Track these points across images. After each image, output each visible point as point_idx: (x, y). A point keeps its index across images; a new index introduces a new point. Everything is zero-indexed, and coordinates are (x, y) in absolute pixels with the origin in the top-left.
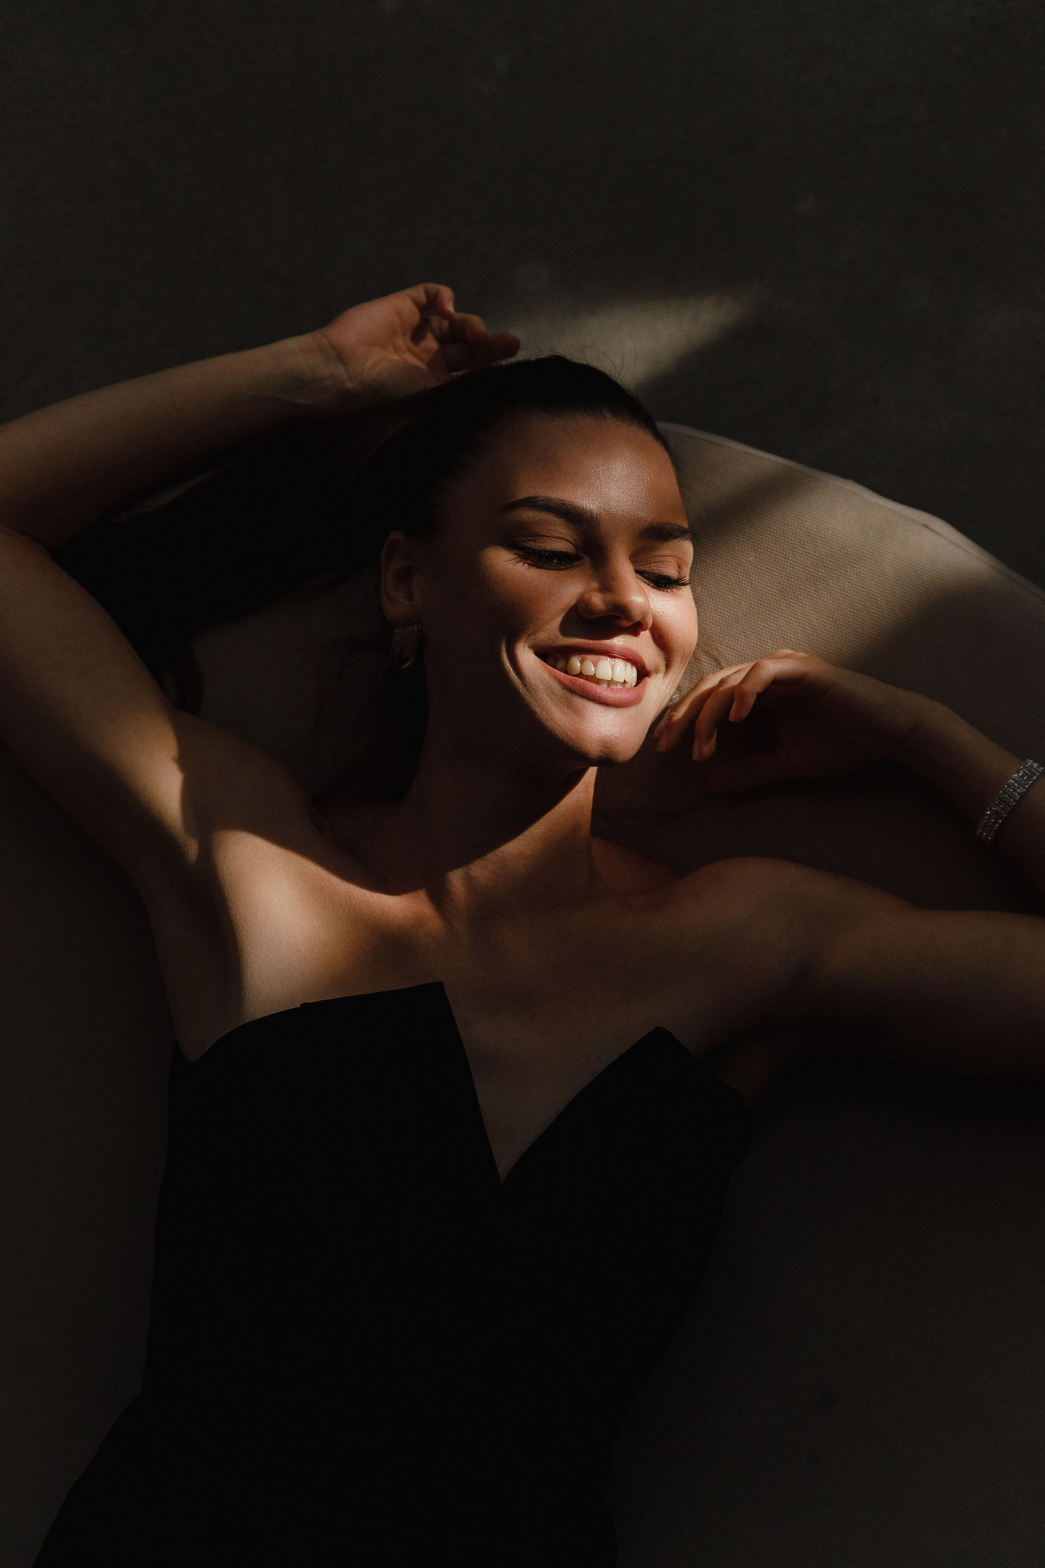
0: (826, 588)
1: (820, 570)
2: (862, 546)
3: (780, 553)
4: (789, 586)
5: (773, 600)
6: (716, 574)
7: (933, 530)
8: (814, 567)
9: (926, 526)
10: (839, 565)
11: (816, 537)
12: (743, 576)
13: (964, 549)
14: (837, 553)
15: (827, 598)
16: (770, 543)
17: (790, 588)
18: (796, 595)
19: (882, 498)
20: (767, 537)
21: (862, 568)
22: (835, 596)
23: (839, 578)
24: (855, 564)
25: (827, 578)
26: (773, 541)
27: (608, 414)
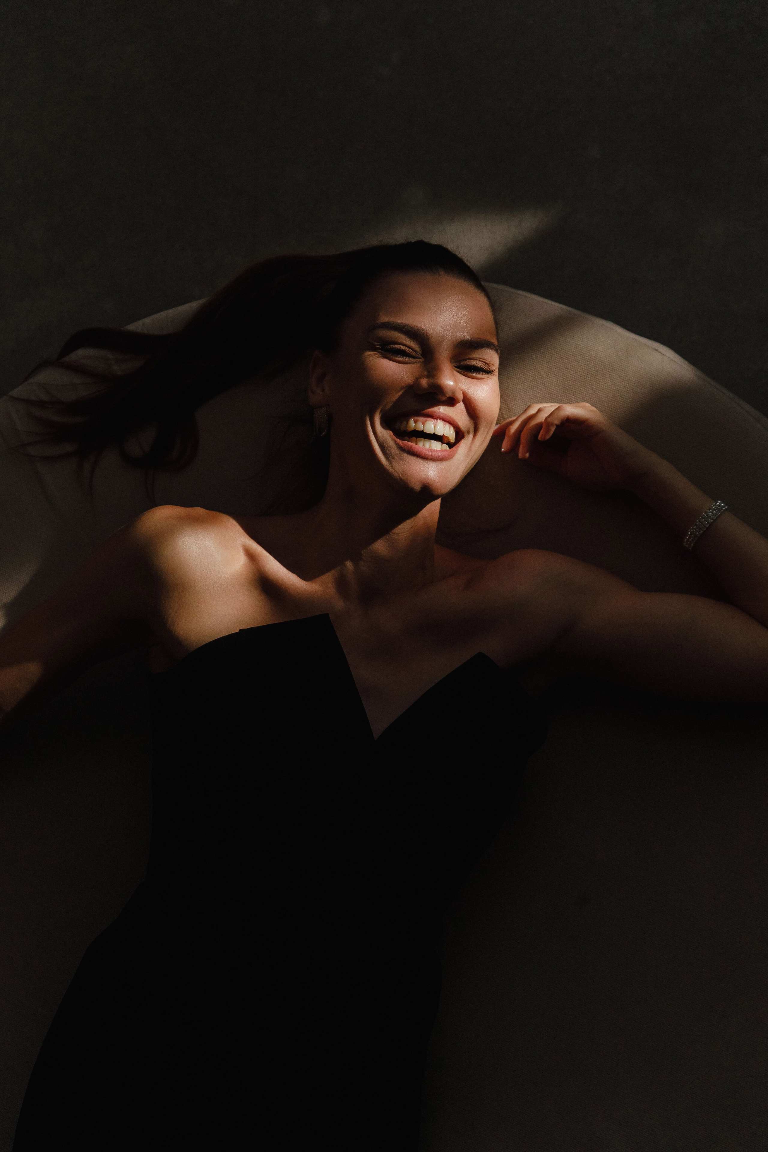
0: (591, 387)
1: (588, 376)
2: (615, 361)
3: (563, 365)
4: (568, 386)
5: (558, 394)
6: (522, 378)
7: (660, 352)
8: (584, 374)
9: (656, 350)
10: (600, 373)
11: (586, 355)
12: (539, 379)
13: (680, 365)
14: (599, 366)
15: (592, 394)
16: (557, 359)
17: (569, 387)
18: (573, 392)
19: (629, 332)
20: (555, 354)
21: (615, 375)
22: (597, 393)
23: (600, 382)
24: (610, 372)
25: (592, 381)
26: (559, 357)
27: (442, 272)
